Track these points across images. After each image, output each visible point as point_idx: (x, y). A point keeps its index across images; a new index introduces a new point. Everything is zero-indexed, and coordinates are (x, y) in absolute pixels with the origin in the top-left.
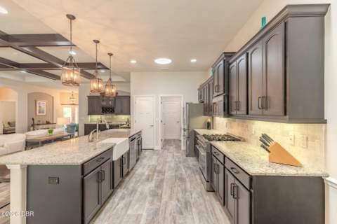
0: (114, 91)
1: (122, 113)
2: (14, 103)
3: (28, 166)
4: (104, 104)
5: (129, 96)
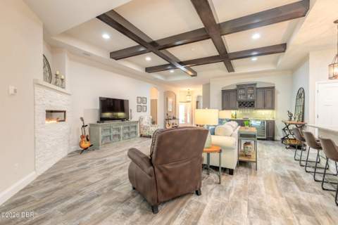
1: (264, 107)
5: (273, 88)
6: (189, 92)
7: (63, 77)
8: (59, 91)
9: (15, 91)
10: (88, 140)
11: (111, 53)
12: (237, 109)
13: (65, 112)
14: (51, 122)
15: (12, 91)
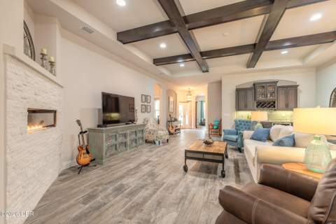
1: (286, 108)
5: (296, 87)
6: (189, 92)
7: (53, 60)
10: (88, 152)
11: (118, 34)
12: (255, 110)
14: (33, 128)
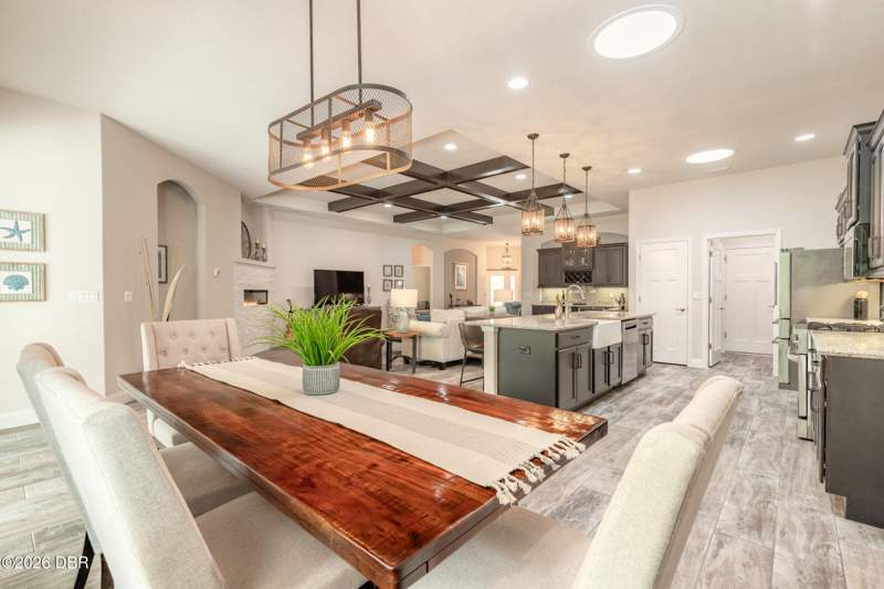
0: (593, 236)
1: (609, 283)
2: (428, 269)
3: (500, 329)
4: (570, 264)
5: (623, 243)
6: (507, 249)
7: (264, 246)
8: (250, 264)
9: (219, 273)
11: (329, 204)
12: (564, 286)
13: (266, 292)
14: (250, 304)
15: (216, 273)
